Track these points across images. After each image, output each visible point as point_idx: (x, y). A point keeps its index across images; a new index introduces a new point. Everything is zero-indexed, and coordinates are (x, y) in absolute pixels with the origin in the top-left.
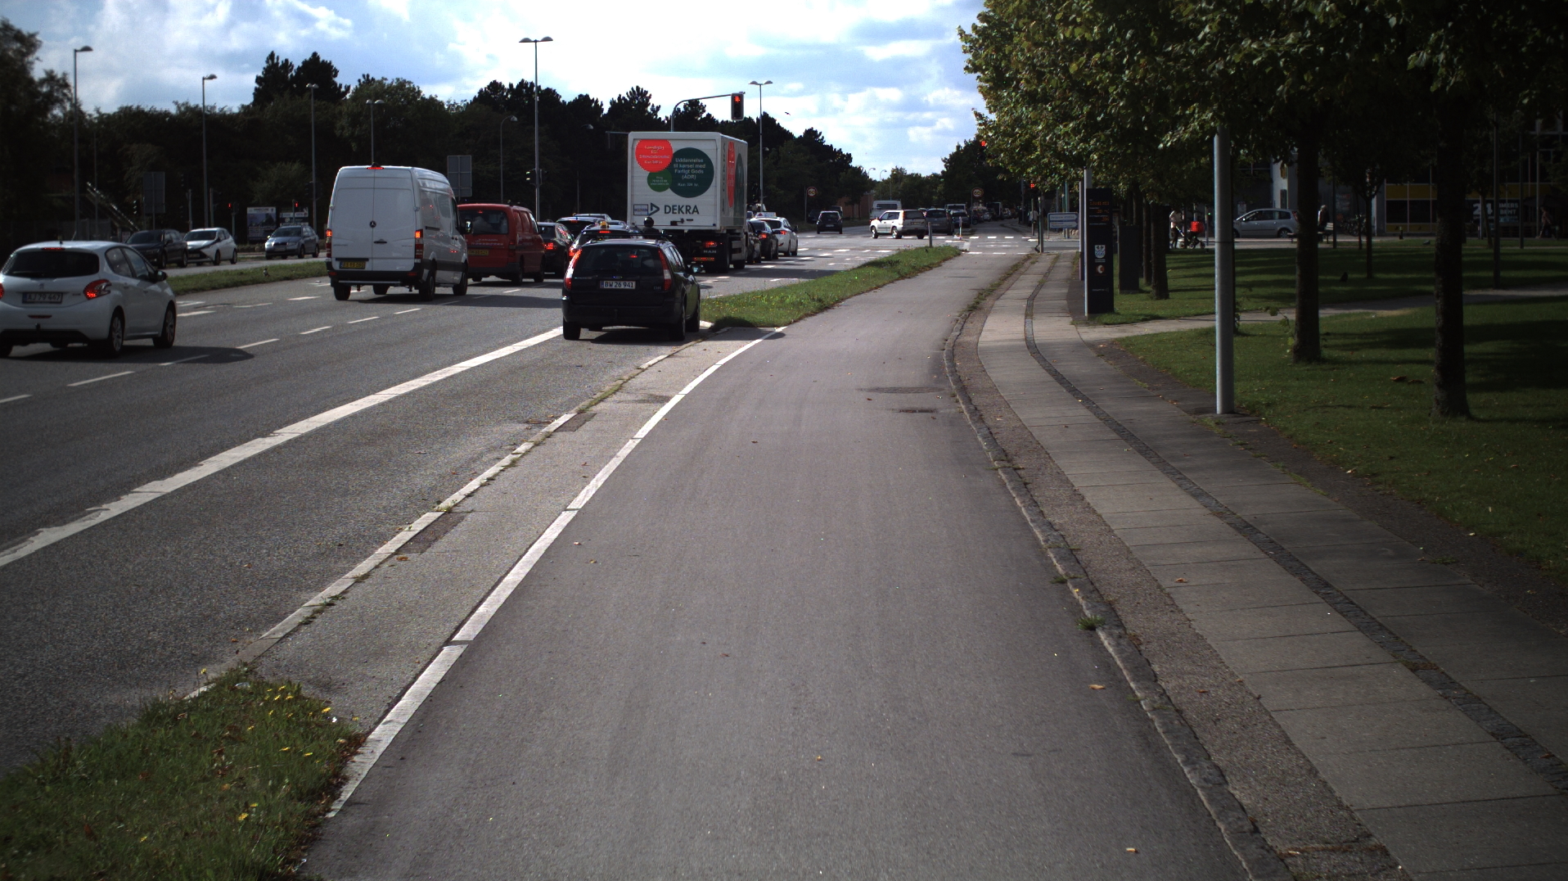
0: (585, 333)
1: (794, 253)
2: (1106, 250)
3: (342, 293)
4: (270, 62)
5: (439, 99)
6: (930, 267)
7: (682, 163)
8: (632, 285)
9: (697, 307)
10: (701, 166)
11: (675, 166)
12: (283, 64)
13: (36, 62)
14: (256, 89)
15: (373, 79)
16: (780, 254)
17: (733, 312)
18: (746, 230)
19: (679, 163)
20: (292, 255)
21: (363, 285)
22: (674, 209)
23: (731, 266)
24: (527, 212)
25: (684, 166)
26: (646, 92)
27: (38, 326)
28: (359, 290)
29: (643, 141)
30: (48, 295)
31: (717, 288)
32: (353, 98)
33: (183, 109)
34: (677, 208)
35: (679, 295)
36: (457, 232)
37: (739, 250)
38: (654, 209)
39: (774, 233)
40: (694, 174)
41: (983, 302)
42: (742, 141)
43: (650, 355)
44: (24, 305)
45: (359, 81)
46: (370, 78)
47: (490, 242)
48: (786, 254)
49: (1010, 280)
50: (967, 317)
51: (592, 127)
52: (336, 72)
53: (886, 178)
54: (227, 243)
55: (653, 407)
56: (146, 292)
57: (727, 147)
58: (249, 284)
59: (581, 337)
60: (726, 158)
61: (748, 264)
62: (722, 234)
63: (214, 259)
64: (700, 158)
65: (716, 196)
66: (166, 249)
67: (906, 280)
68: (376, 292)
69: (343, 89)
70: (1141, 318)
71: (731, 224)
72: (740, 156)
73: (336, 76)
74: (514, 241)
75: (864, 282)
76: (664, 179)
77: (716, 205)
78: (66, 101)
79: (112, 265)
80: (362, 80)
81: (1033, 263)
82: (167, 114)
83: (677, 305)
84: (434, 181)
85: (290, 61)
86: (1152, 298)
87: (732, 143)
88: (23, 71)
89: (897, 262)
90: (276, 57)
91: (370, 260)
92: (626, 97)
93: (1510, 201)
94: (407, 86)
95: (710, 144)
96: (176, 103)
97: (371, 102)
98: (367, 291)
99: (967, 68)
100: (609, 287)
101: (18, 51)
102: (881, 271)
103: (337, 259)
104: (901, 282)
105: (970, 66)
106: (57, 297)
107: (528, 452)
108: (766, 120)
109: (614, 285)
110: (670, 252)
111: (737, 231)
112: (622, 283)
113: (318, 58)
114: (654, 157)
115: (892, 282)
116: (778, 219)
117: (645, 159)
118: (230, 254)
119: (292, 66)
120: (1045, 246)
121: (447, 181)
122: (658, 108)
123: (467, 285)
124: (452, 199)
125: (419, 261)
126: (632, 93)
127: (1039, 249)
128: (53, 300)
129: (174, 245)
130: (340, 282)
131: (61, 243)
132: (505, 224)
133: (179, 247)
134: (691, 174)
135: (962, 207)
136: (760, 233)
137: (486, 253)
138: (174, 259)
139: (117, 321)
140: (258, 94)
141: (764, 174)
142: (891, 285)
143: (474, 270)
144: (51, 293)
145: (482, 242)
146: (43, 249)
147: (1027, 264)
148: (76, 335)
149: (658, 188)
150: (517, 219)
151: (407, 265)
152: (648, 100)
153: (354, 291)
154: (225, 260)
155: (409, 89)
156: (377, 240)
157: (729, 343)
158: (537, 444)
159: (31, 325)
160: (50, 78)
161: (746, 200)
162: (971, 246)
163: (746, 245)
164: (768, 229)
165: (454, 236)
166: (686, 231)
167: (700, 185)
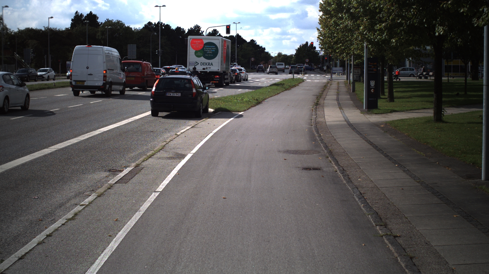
1: (247, 80)
2: (375, 83)
3: (76, 94)
4: (76, 14)
6: (295, 86)
7: (207, 47)
8: (179, 95)
9: (208, 103)
10: (214, 49)
11: (205, 48)
12: (80, 15)
14: (71, 23)
16: (242, 80)
17: (223, 105)
18: (230, 72)
21: (84, 90)
22: (204, 64)
23: (224, 84)
24: (149, 64)
25: (208, 48)
26: (200, 26)
28: (83, 92)
29: (193, 39)
32: (103, 26)
33: (46, 29)
34: (205, 63)
35: (199, 98)
36: (121, 71)
37: (227, 79)
38: (197, 64)
39: (240, 73)
40: (211, 51)
41: (320, 101)
42: (229, 40)
46: (109, 20)
47: (135, 75)
48: (244, 80)
50: (316, 109)
51: (181, 37)
53: (276, 56)
54: (52, 73)
56: (18, 90)
57: (223, 42)
58: (46, 89)
60: (223, 46)
61: (231, 83)
62: (221, 73)
63: (47, 79)
64: (214, 46)
65: (219, 59)
66: (29, 75)
67: (288, 91)
68: (91, 93)
69: (100, 24)
70: (390, 111)
71: (224, 70)
73: (98, 19)
74: (144, 75)
75: (273, 92)
76: (200, 53)
77: (219, 63)
80: (106, 21)
81: (331, 85)
82: (41, 30)
83: (198, 103)
85: (83, 14)
86: (387, 101)
87: (225, 41)
89: (284, 84)
90: (78, 12)
91: (86, 81)
92: (193, 28)
94: (120, 22)
95: (217, 41)
97: (107, 27)
98: (86, 93)
100: (169, 95)
102: (279, 87)
103: (74, 81)
104: (286, 92)
108: (238, 36)
109: (172, 95)
110: (196, 80)
111: (227, 72)
112: (175, 94)
113: (92, 13)
114: (197, 45)
116: (241, 68)
117: (194, 46)
119: (83, 15)
120: (333, 78)
122: (203, 31)
123: (125, 91)
124: (119, 58)
125: (105, 82)
126: (195, 27)
127: (331, 79)
129: (33, 74)
130: (75, 89)
132: (141, 68)
133: (35, 74)
134: (210, 51)
135: (302, 65)
136: (235, 73)
137: (134, 79)
139: (6, 101)
140: (72, 24)
141: (237, 53)
142: (282, 93)
143: (129, 84)
145: (132, 75)
147: (329, 85)
149: (199, 56)
150: (145, 66)
151: (100, 83)
152: (200, 29)
153: (81, 93)
154: (51, 79)
156: (89, 74)
161: (230, 61)
162: (307, 78)
163: (230, 77)
164: (238, 71)
165: (120, 73)
166: (208, 72)
167: (213, 55)
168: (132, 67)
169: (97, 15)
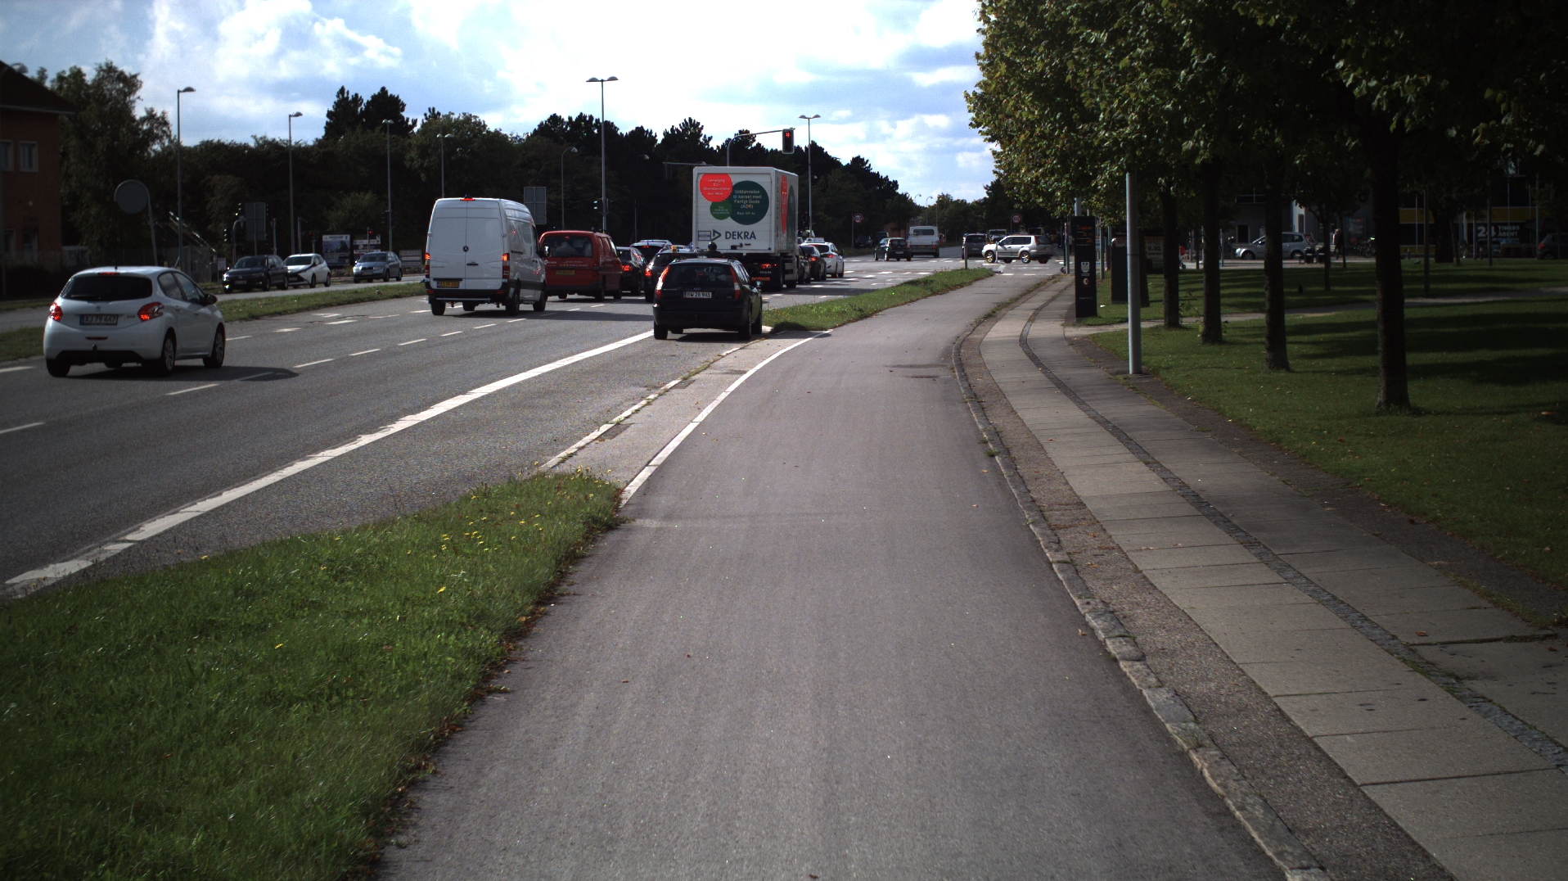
0: (670, 335)
1: (841, 275)
2: (1090, 266)
3: (438, 309)
4: (341, 96)
5: (503, 132)
6: (961, 286)
7: (741, 194)
8: (709, 295)
9: (760, 315)
10: (757, 197)
11: (735, 197)
12: (353, 99)
13: (138, 101)
14: (327, 123)
15: (439, 114)
16: (828, 276)
17: (790, 319)
18: (797, 254)
19: (738, 194)
20: (378, 279)
21: (457, 301)
22: (734, 235)
23: (785, 286)
24: (607, 239)
25: (742, 197)
26: (699, 123)
27: (95, 347)
28: (453, 306)
29: (706, 175)
30: (104, 318)
31: (774, 302)
32: (421, 132)
33: (261, 142)
34: (736, 234)
35: (746, 303)
36: (538, 255)
37: (791, 271)
38: (717, 235)
39: (822, 256)
40: (753, 204)
41: (998, 312)
42: (793, 174)
43: (725, 349)
44: (84, 327)
45: (425, 115)
46: (436, 112)
47: (574, 264)
48: (834, 276)
49: (1028, 296)
50: (981, 322)
51: (647, 157)
52: (404, 105)
53: (932, 205)
54: (322, 268)
55: (735, 376)
56: (197, 314)
57: (780, 180)
59: (669, 337)
60: (780, 190)
61: (799, 283)
62: (777, 257)
63: (310, 282)
64: (756, 189)
65: (771, 223)
66: (269, 272)
67: (938, 296)
68: (465, 308)
69: (410, 123)
70: (1118, 320)
71: (784, 247)
72: (791, 188)
73: (403, 110)
74: (598, 263)
75: (900, 297)
76: (725, 208)
77: (770, 231)
78: (165, 137)
79: (165, 290)
80: (428, 114)
82: (246, 147)
83: (745, 311)
84: (515, 210)
85: (359, 96)
87: (784, 176)
88: (125, 110)
89: (932, 281)
90: (346, 91)
91: (464, 281)
92: (680, 129)
93: (1512, 224)
94: (473, 120)
95: (766, 177)
96: (255, 137)
97: (440, 136)
98: (459, 307)
99: (971, 124)
100: (690, 297)
101: (120, 91)
102: (916, 288)
103: (435, 279)
104: (933, 297)
105: (973, 122)
106: (112, 319)
107: (656, 399)
108: (814, 148)
109: (695, 295)
110: (738, 269)
111: (790, 255)
112: (701, 293)
113: (387, 92)
114: (716, 189)
115: (925, 298)
116: (826, 244)
117: (710, 191)
118: (324, 277)
119: (361, 100)
121: (527, 210)
122: (710, 138)
123: (547, 302)
124: (533, 227)
125: (506, 280)
126: (685, 124)
127: (1065, 270)
128: (108, 322)
130: (438, 299)
131: (116, 268)
132: (588, 248)
134: (748, 203)
136: (809, 256)
138: (276, 282)
139: (170, 344)
140: (328, 127)
141: (812, 201)
142: (924, 300)
143: (557, 286)
144: (107, 315)
145: (569, 264)
146: (99, 274)
147: (1049, 282)
148: (131, 355)
149: (720, 217)
150: (599, 243)
151: (495, 284)
152: (700, 131)
153: (448, 306)
154: (320, 283)
155: (475, 123)
156: (470, 262)
157: (786, 340)
158: (660, 395)
159: (88, 346)
160: (151, 116)
161: (797, 227)
162: (1005, 269)
163: (798, 267)
164: (817, 253)
165: (535, 259)
166: (744, 255)
167: (756, 213)
168: (564, 245)
169: (400, 98)
